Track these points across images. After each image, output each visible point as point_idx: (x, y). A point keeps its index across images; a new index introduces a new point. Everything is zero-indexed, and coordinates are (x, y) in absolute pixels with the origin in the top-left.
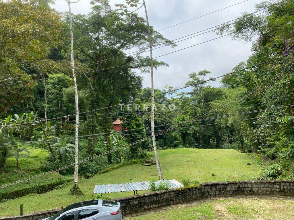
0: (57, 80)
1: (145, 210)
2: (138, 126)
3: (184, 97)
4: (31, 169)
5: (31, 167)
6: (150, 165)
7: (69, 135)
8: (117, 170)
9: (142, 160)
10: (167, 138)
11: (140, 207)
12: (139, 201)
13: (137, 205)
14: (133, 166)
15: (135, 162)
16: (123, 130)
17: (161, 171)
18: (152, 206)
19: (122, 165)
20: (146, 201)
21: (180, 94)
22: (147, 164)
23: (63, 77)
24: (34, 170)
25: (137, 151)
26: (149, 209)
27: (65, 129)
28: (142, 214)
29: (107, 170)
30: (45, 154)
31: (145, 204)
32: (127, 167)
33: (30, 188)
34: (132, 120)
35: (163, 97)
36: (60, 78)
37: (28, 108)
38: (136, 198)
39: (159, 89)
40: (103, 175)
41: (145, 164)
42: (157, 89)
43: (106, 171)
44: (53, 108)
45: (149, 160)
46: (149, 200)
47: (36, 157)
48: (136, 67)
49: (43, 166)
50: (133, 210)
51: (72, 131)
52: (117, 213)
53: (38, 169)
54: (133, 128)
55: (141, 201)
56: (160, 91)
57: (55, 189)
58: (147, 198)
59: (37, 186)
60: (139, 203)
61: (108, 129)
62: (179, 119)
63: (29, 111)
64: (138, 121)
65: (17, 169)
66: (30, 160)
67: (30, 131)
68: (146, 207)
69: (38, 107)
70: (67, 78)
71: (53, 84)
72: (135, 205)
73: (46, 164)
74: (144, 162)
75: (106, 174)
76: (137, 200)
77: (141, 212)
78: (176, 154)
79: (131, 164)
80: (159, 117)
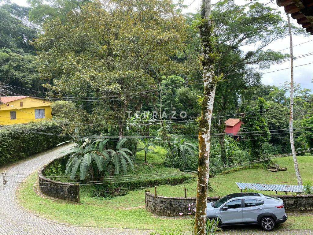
0: (170, 81)
1: (301, 211)
2: (262, 128)
3: (308, 95)
4: (156, 163)
5: (155, 161)
6: (276, 171)
7: (179, 134)
8: (238, 172)
9: (266, 165)
10: (287, 144)
11: (296, 207)
12: (295, 201)
13: (293, 205)
14: (255, 170)
15: (257, 166)
16: (243, 131)
17: (300, 177)
18: (309, 208)
19: (244, 168)
20: (303, 202)
21: (303, 92)
22: (273, 170)
23: (175, 77)
24: (158, 164)
25: (259, 154)
26: (307, 211)
27: (175, 129)
28: (299, 214)
29: (229, 171)
30: (163, 151)
31: (301, 205)
32: (249, 171)
33: (160, 180)
34: (255, 121)
35: (283, 95)
36: (173, 79)
37: (142, 108)
38: (292, 198)
39: (276, 86)
40: (226, 176)
41: (270, 169)
42: (274, 86)
43: (228, 173)
44: (166, 108)
45: (274, 166)
46: (307, 202)
47: (157, 153)
48: (254, 62)
49: (165, 161)
50: (288, 209)
51: (181, 130)
52: (281, 207)
53: (161, 163)
54: (256, 130)
55: (297, 201)
56: (277, 88)
57: (183, 183)
58: (304, 199)
59: (165, 179)
60: (295, 203)
61: (222, 130)
62: (306, 121)
63: (143, 110)
64: (262, 122)
65: (146, 162)
66: (153, 155)
67: (146, 130)
68: (303, 208)
69: (150, 107)
70: (178, 78)
71: (166, 85)
72: (290, 204)
73: (167, 160)
74: (268, 167)
75: (228, 175)
76: (292, 200)
77: (297, 212)
78: (305, 162)
79: (253, 168)
80: (277, 119)
